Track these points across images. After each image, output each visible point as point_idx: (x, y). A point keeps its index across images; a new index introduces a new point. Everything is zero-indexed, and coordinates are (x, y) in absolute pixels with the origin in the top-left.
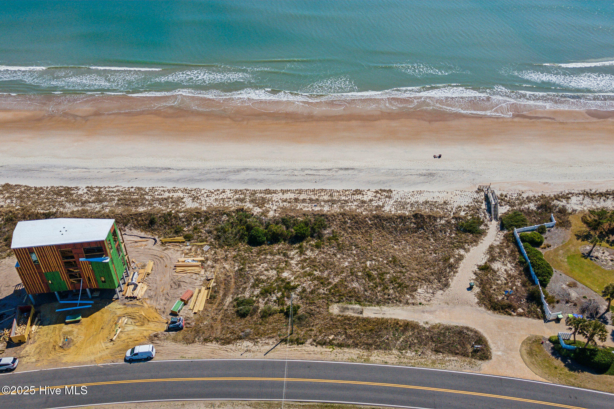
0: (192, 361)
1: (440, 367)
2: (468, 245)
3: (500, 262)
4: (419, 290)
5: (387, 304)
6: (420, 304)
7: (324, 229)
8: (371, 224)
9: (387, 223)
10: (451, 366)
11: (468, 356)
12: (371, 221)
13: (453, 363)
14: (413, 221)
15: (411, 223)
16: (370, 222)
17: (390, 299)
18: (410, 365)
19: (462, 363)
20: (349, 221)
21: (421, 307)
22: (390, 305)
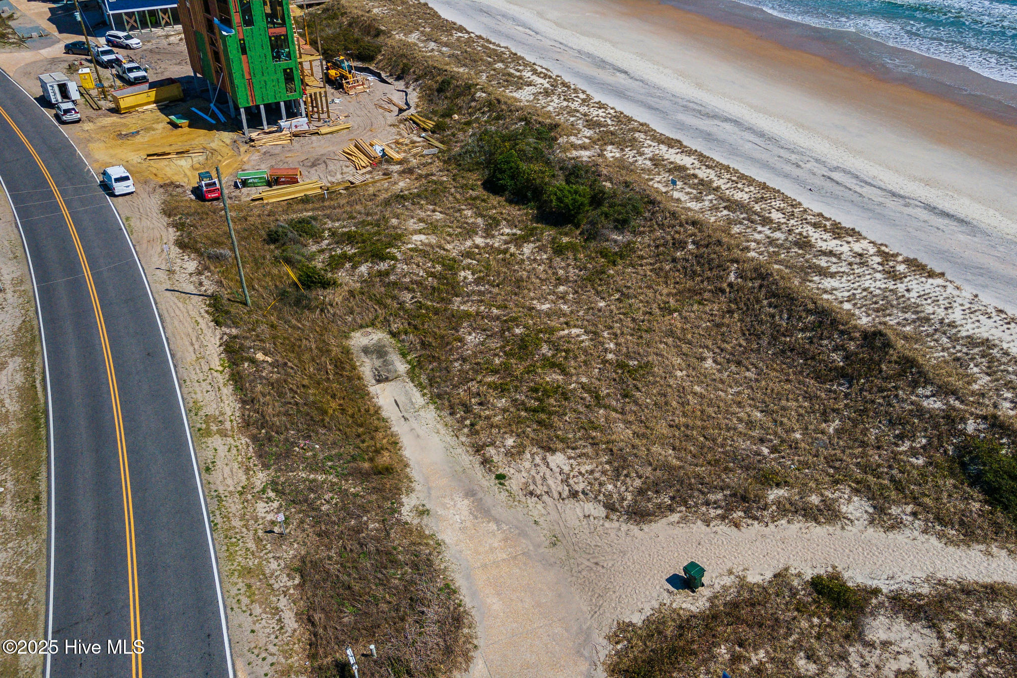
0: (121, 229)
1: (234, 591)
2: (914, 514)
3: (936, 644)
4: (558, 460)
5: (445, 413)
6: (501, 477)
7: (616, 228)
8: (730, 285)
9: (770, 305)
10: (250, 619)
11: (313, 657)
12: (736, 278)
13: (268, 624)
14: (852, 346)
15: (836, 349)
16: (732, 277)
17: (468, 409)
18: (219, 520)
19: (273, 649)
20: (691, 247)
21: (488, 482)
22: (449, 419)
